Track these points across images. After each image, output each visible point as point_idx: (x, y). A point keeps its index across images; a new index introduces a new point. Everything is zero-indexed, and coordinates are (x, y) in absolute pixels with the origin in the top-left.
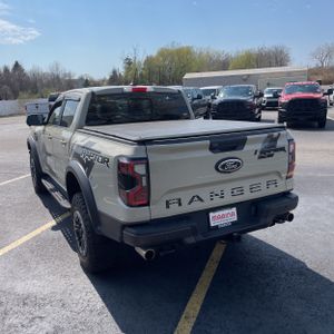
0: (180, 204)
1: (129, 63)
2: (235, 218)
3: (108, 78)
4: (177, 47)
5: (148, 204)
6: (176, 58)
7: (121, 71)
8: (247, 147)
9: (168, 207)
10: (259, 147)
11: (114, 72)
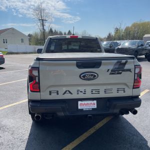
0: (58, 94)
1: (117, 30)
2: (95, 107)
3: (107, 37)
4: (142, 22)
5: (40, 91)
6: (141, 27)
7: (113, 34)
8: (102, 67)
9: (50, 94)
10: (111, 67)
11: (110, 34)
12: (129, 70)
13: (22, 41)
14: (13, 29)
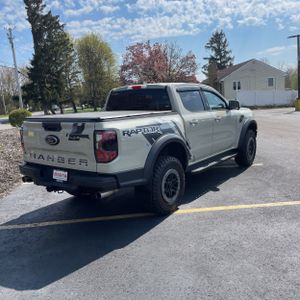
12: (87, 136)
13: (271, 82)
14: (254, 62)
